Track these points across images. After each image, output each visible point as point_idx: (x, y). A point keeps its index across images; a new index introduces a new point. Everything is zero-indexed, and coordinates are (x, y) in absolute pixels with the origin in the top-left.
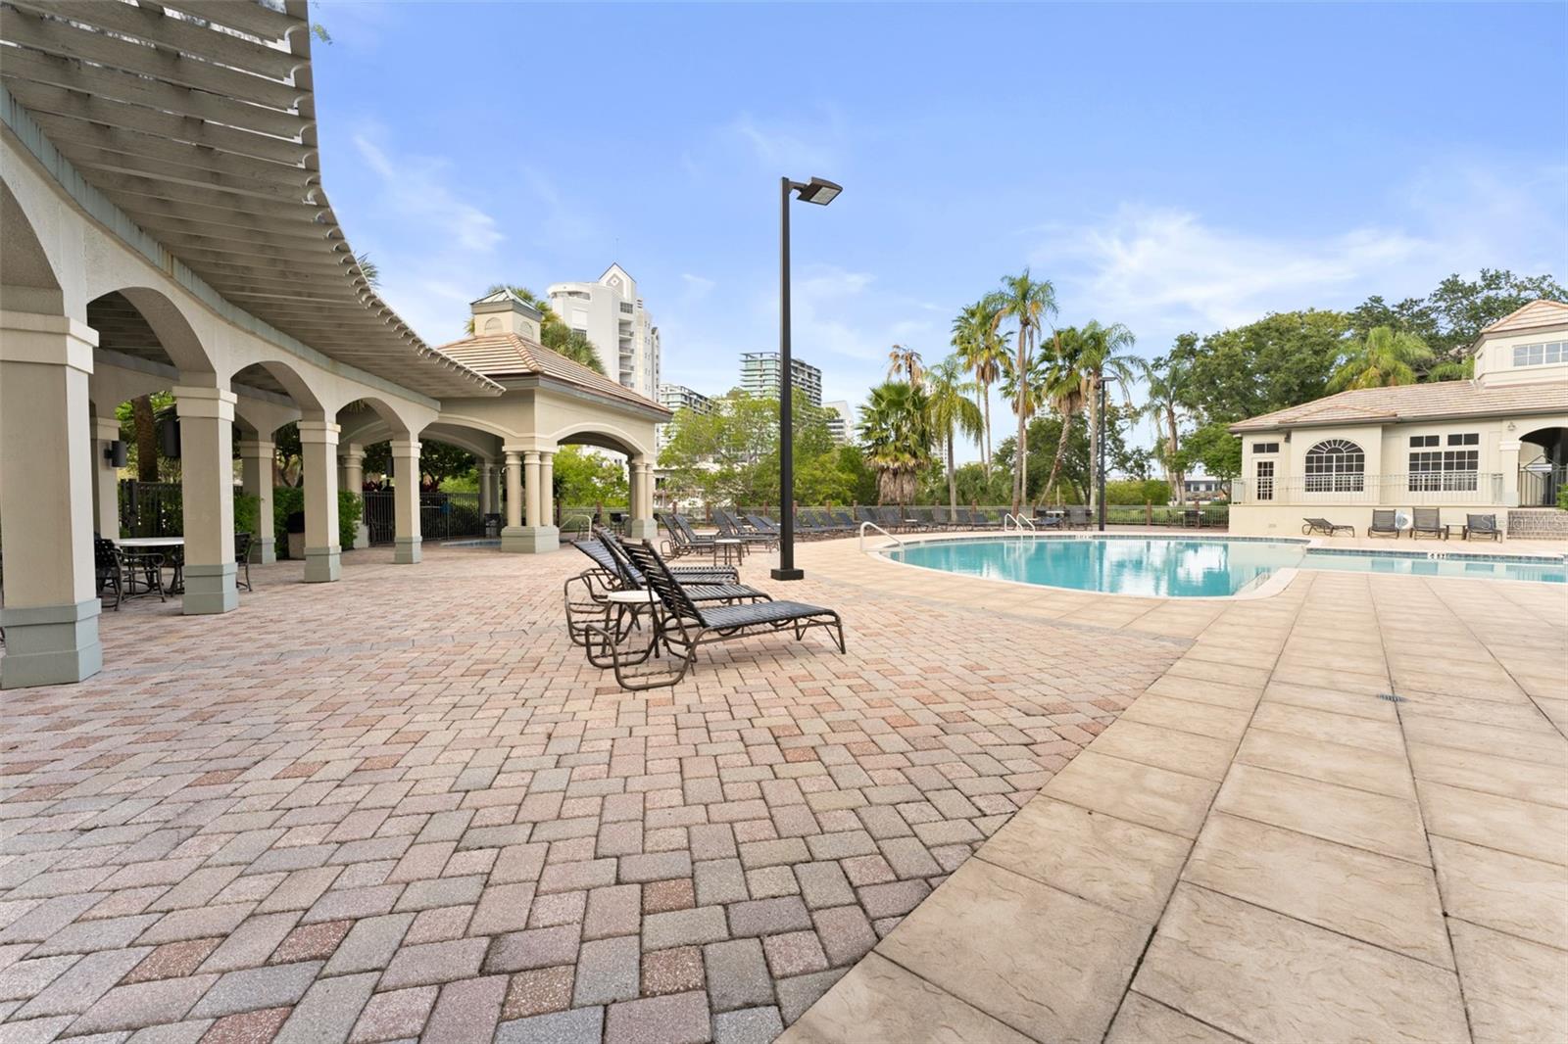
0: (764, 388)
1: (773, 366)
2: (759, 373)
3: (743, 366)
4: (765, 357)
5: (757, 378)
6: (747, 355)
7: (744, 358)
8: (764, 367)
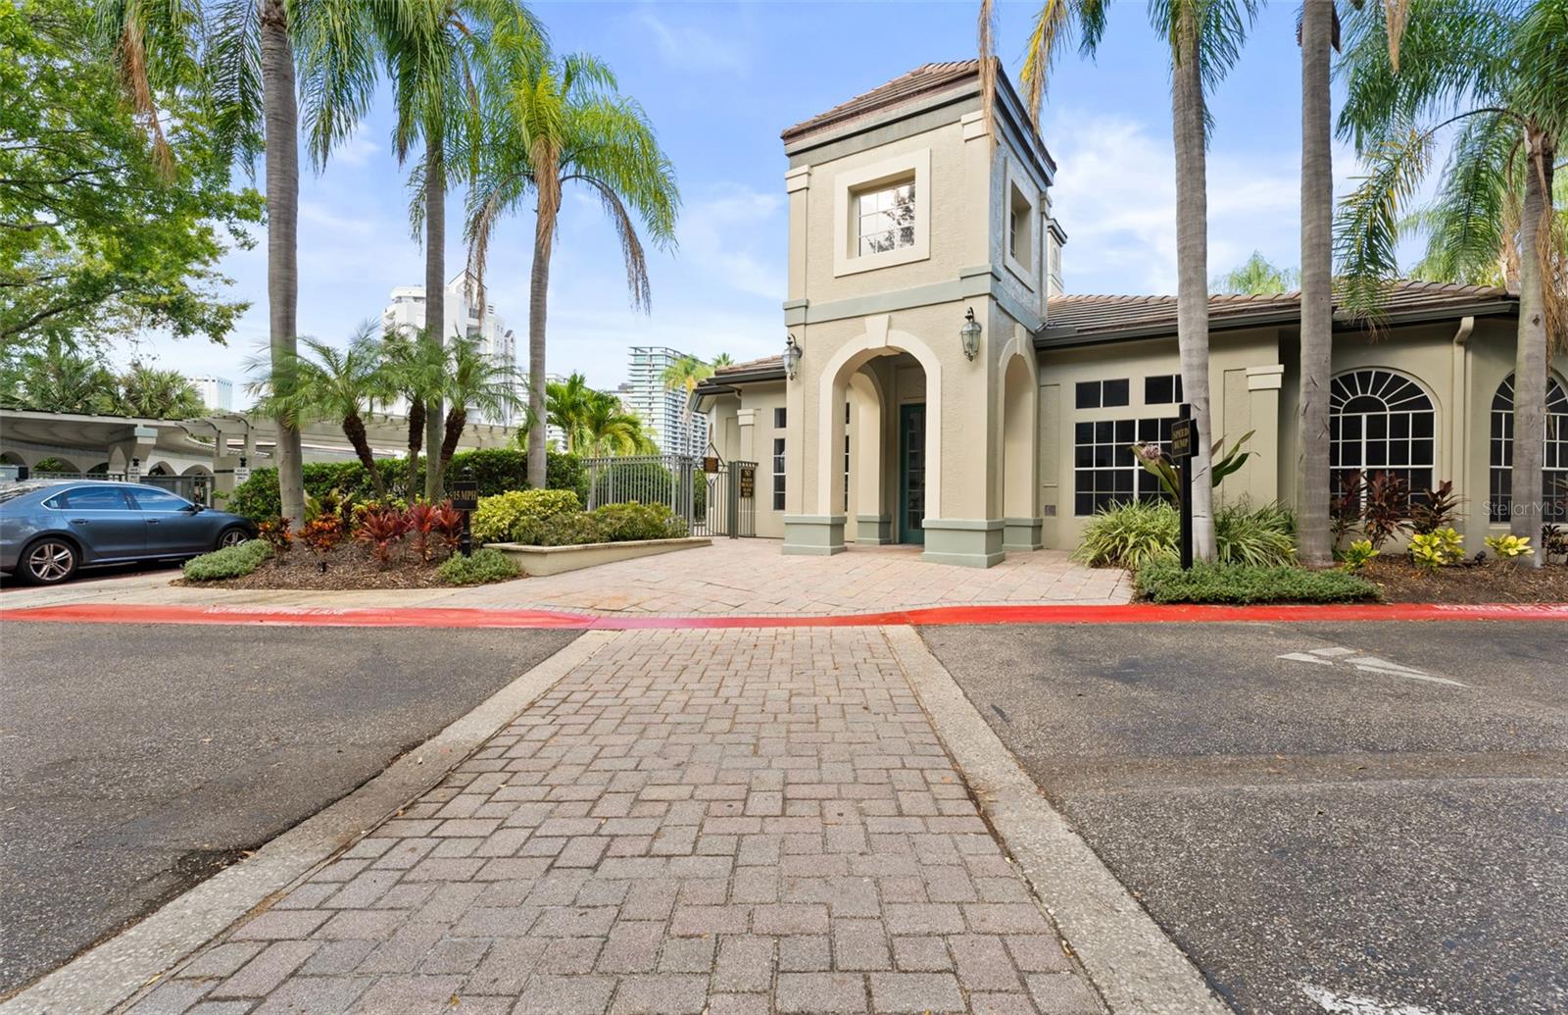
0: (653, 384)
1: (663, 362)
2: (648, 368)
3: (632, 360)
4: (655, 352)
5: (646, 373)
6: (636, 349)
7: (633, 352)
8: (654, 362)
